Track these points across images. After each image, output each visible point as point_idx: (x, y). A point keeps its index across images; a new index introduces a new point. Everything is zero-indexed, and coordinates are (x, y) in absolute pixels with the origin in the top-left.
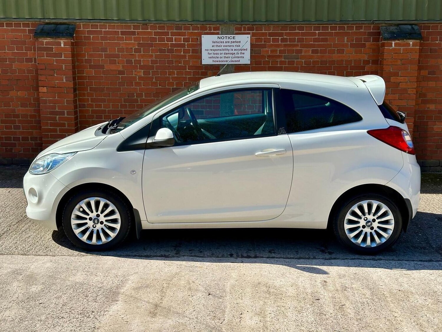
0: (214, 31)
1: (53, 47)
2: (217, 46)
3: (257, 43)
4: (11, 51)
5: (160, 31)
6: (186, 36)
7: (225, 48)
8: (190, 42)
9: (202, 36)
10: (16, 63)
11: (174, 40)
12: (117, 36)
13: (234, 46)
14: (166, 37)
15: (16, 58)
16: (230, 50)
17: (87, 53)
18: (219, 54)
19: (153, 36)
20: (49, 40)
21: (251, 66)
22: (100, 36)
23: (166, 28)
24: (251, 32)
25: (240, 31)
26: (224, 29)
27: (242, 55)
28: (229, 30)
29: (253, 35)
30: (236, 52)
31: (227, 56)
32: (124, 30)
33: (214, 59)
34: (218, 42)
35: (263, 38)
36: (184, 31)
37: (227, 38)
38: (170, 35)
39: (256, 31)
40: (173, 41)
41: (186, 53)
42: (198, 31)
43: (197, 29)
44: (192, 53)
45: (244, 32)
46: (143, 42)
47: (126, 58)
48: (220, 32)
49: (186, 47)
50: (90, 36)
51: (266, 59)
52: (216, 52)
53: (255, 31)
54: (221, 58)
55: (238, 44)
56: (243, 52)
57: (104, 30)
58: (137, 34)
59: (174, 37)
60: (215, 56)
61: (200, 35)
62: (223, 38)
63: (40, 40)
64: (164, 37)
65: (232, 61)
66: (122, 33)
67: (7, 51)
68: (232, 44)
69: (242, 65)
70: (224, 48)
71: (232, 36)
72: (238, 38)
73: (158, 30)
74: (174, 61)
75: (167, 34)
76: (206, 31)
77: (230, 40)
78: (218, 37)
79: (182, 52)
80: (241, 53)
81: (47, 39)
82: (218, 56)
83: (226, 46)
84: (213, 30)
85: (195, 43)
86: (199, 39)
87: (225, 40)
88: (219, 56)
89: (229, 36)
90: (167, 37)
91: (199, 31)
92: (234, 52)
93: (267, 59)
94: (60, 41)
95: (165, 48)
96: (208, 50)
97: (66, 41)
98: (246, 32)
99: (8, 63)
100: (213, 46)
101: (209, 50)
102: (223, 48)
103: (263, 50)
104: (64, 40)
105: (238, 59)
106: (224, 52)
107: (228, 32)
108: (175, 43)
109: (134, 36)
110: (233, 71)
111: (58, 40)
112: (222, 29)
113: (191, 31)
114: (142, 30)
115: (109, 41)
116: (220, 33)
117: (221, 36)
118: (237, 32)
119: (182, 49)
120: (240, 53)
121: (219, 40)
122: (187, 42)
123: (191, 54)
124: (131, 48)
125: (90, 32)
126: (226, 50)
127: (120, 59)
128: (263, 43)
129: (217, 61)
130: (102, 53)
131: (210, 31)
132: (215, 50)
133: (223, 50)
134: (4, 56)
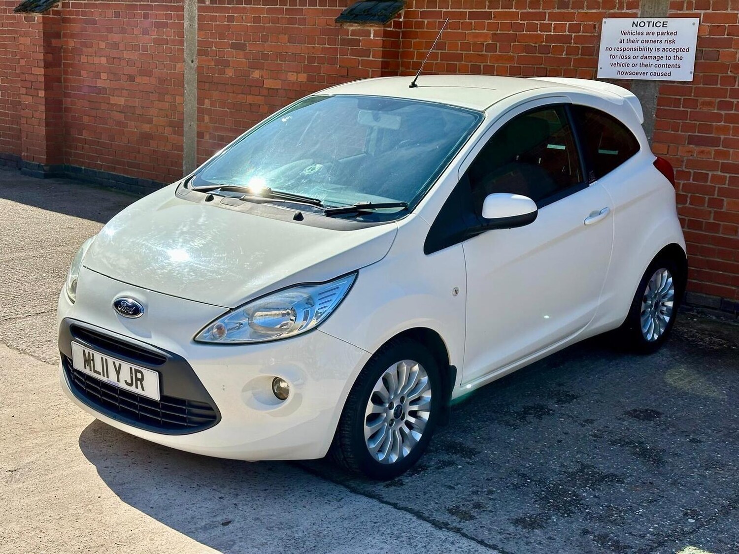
0: (628, 11)
1: (359, 39)
2: (629, 41)
3: (712, 37)
4: (321, 46)
5: (531, 11)
6: (574, 21)
7: (645, 45)
8: (580, 32)
9: (604, 20)
10: (326, 65)
11: (552, 28)
12: (463, 21)
13: (663, 42)
14: (540, 23)
15: (326, 56)
16: (654, 50)
17: (417, 52)
18: (632, 57)
19: (519, 21)
20: (355, 27)
21: (694, 86)
22: (437, 20)
23: (542, 5)
24: (703, 12)
25: (680, 11)
26: (647, 6)
27: (678, 62)
28: (658, 8)
29: (707, 18)
30: (664, 54)
31: (646, 62)
32: (474, 10)
33: (621, 69)
34: (632, 34)
35: (727, 25)
36: (572, 11)
37: (651, 24)
38: (547, 18)
39: (712, 10)
40: (551, 31)
41: (570, 55)
42: (598, 11)
43: (596, 7)
44: (581, 55)
45: (687, 12)
46: (502, 32)
47: (471, 62)
48: (639, 12)
49: (573, 42)
50: (424, 21)
51: (729, 73)
52: (626, 53)
53: (710, 11)
54: (634, 65)
55: (670, 38)
56: (679, 54)
57: (445, 10)
58: (494, 17)
59: (553, 23)
60: (624, 61)
61: (599, 18)
62: (642, 24)
63: (345, 27)
64: (537, 22)
65: (655, 74)
66: (472, 15)
67: (317, 45)
68: (660, 37)
69: (676, 84)
70: (642, 46)
71: (662, 20)
72: (674, 24)
73: (527, 8)
74: (548, 69)
75: (542, 16)
76: (612, 11)
77: (656, 30)
78: (634, 22)
79: (565, 53)
80: (676, 58)
81: (352, 26)
82: (628, 61)
83: (647, 42)
84: (627, 9)
85: (590, 34)
86: (597, 26)
87: (646, 29)
88: (631, 61)
89: (656, 20)
90: (542, 22)
91: (601, 10)
92: (660, 54)
93: (731, 72)
94: (369, 28)
95: (536, 43)
96: (611, 49)
97: (377, 28)
98: (690, 12)
99: (316, 64)
100: (621, 41)
101: (613, 49)
102: (640, 45)
103: (724, 51)
104: (375, 28)
105: (668, 70)
106: (640, 54)
107: (656, 11)
108: (555, 34)
109: (488, 21)
110: (656, 95)
111: (367, 28)
112: (644, 6)
113: (585, 10)
114: (502, 10)
115: (449, 30)
116: (639, 16)
117: (640, 20)
118: (673, 11)
119: (566, 46)
120: (672, 58)
121: (635, 29)
122: (574, 33)
123: (579, 56)
124: (481, 44)
125: (424, 15)
126: (645, 49)
127: (463, 63)
128: (726, 37)
129: (626, 73)
130: (437, 51)
131: (619, 11)
132: (624, 50)
133: (640, 49)
134: (313, 53)
